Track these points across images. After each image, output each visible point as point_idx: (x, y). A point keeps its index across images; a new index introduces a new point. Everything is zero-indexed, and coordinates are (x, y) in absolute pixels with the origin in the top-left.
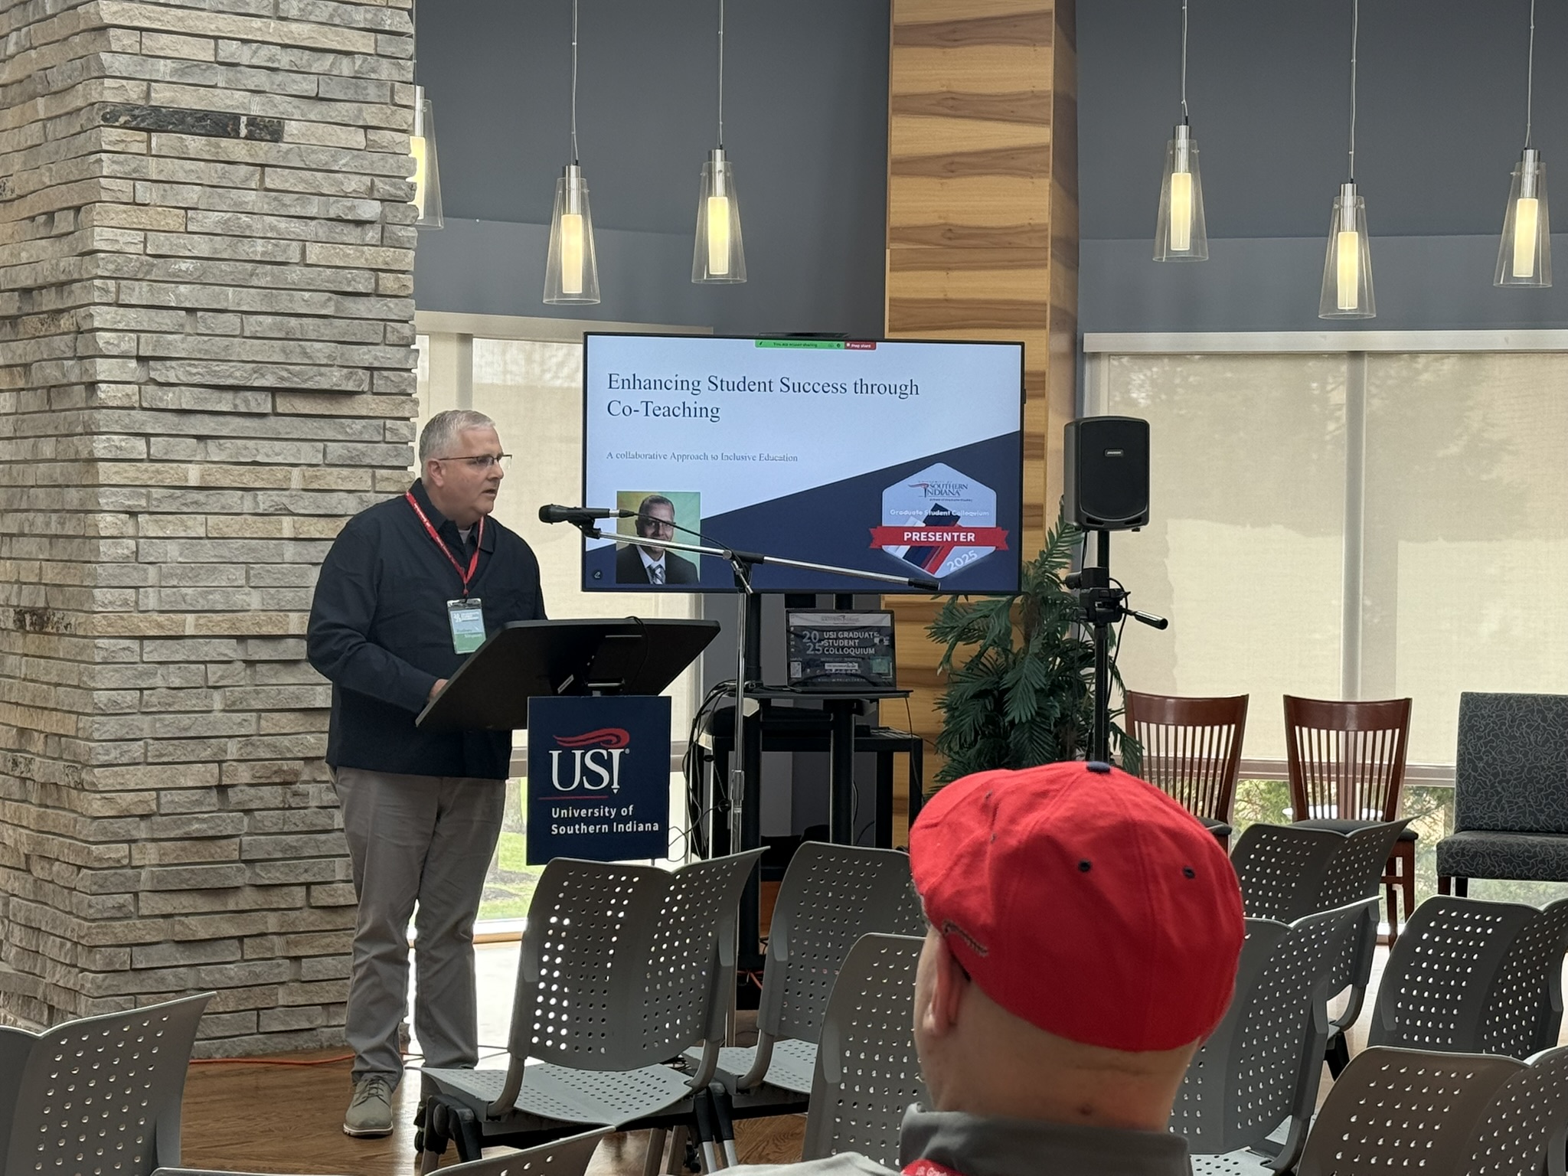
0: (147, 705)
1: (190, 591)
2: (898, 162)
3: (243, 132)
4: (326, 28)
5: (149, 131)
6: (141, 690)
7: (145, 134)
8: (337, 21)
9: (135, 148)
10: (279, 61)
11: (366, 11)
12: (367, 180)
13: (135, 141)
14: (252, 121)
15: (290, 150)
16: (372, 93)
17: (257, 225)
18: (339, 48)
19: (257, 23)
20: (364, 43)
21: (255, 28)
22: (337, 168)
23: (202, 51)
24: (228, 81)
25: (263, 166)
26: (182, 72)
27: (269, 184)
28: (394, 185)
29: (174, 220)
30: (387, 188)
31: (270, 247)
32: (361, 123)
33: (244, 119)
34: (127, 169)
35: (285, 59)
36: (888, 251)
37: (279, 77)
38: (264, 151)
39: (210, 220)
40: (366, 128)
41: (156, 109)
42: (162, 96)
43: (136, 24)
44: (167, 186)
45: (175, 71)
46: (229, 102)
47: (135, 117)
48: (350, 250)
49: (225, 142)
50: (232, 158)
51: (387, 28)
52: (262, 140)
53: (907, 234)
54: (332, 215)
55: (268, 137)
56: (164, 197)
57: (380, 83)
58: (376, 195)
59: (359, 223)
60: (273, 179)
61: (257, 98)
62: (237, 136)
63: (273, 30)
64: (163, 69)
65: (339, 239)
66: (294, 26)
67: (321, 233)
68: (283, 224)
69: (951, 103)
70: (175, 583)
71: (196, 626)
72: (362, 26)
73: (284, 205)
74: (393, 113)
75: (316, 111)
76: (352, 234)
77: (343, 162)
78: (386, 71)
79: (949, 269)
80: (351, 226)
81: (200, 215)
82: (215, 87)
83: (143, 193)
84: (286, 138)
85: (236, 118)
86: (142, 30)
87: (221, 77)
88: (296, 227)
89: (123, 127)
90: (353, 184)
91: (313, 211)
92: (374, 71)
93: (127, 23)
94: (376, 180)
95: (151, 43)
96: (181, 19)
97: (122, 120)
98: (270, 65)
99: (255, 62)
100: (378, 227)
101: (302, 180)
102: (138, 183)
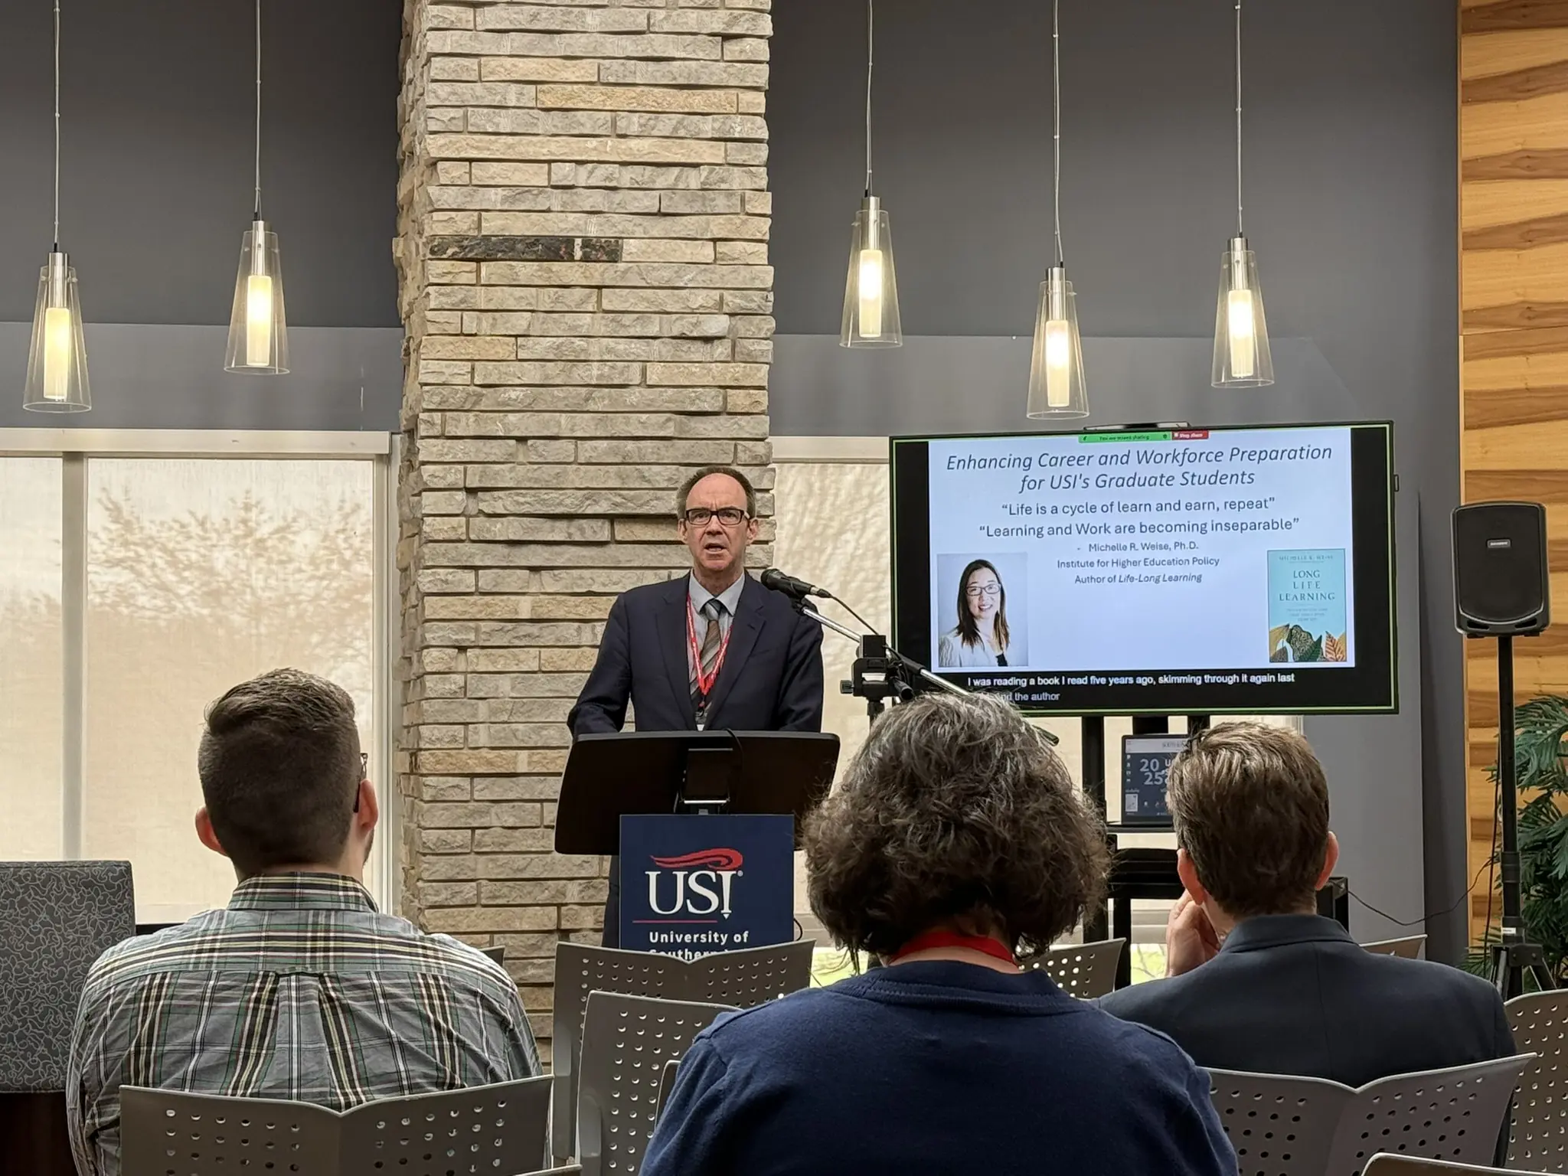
0: (479, 845)
1: (520, 726)
3: (578, 254)
4: (669, 142)
5: (478, 261)
6: (473, 829)
7: (474, 265)
8: (682, 133)
9: (464, 279)
10: (618, 180)
11: (714, 121)
12: (716, 294)
13: (465, 271)
14: (587, 243)
15: (625, 272)
16: (721, 203)
17: (595, 349)
18: (683, 160)
19: (593, 143)
20: (712, 153)
21: (590, 148)
22: (682, 285)
23: (536, 176)
24: (564, 204)
25: (600, 288)
26: (513, 199)
27: (606, 306)
28: (741, 298)
29: (505, 348)
30: (738, 301)
31: (606, 369)
32: (709, 236)
33: (578, 241)
34: (455, 300)
35: (626, 176)
36: (1461, 338)
37: (618, 197)
38: (599, 272)
39: (540, 347)
40: (715, 240)
41: (487, 238)
42: (493, 225)
43: (463, 155)
44: (497, 315)
45: (505, 199)
46: (562, 225)
47: (463, 248)
48: (695, 368)
49: (556, 266)
50: (565, 282)
51: (737, 136)
52: (597, 261)
53: (1481, 317)
54: (675, 333)
55: (605, 258)
56: (493, 326)
57: (730, 193)
58: (726, 309)
59: (708, 340)
60: (611, 299)
61: (594, 219)
62: (572, 259)
63: (613, 149)
64: (494, 197)
65: (686, 358)
66: (633, 143)
67: (664, 350)
68: (622, 345)
69: (1527, 162)
70: (505, 718)
71: (529, 763)
72: (710, 136)
73: (624, 326)
74: (744, 222)
75: (659, 226)
76: (698, 351)
77: (689, 277)
78: (738, 180)
79: (1530, 353)
80: (699, 344)
81: (531, 341)
82: (548, 211)
83: (470, 322)
84: (625, 257)
85: (569, 241)
86: (471, 160)
87: (556, 200)
88: (637, 348)
89: (451, 258)
90: (699, 299)
91: (654, 331)
92: (723, 181)
93: (454, 156)
94: (725, 293)
95: (480, 172)
96: (510, 147)
97: (450, 252)
98: (608, 184)
99: (592, 182)
100: (727, 343)
101: (644, 299)
102: (465, 314)
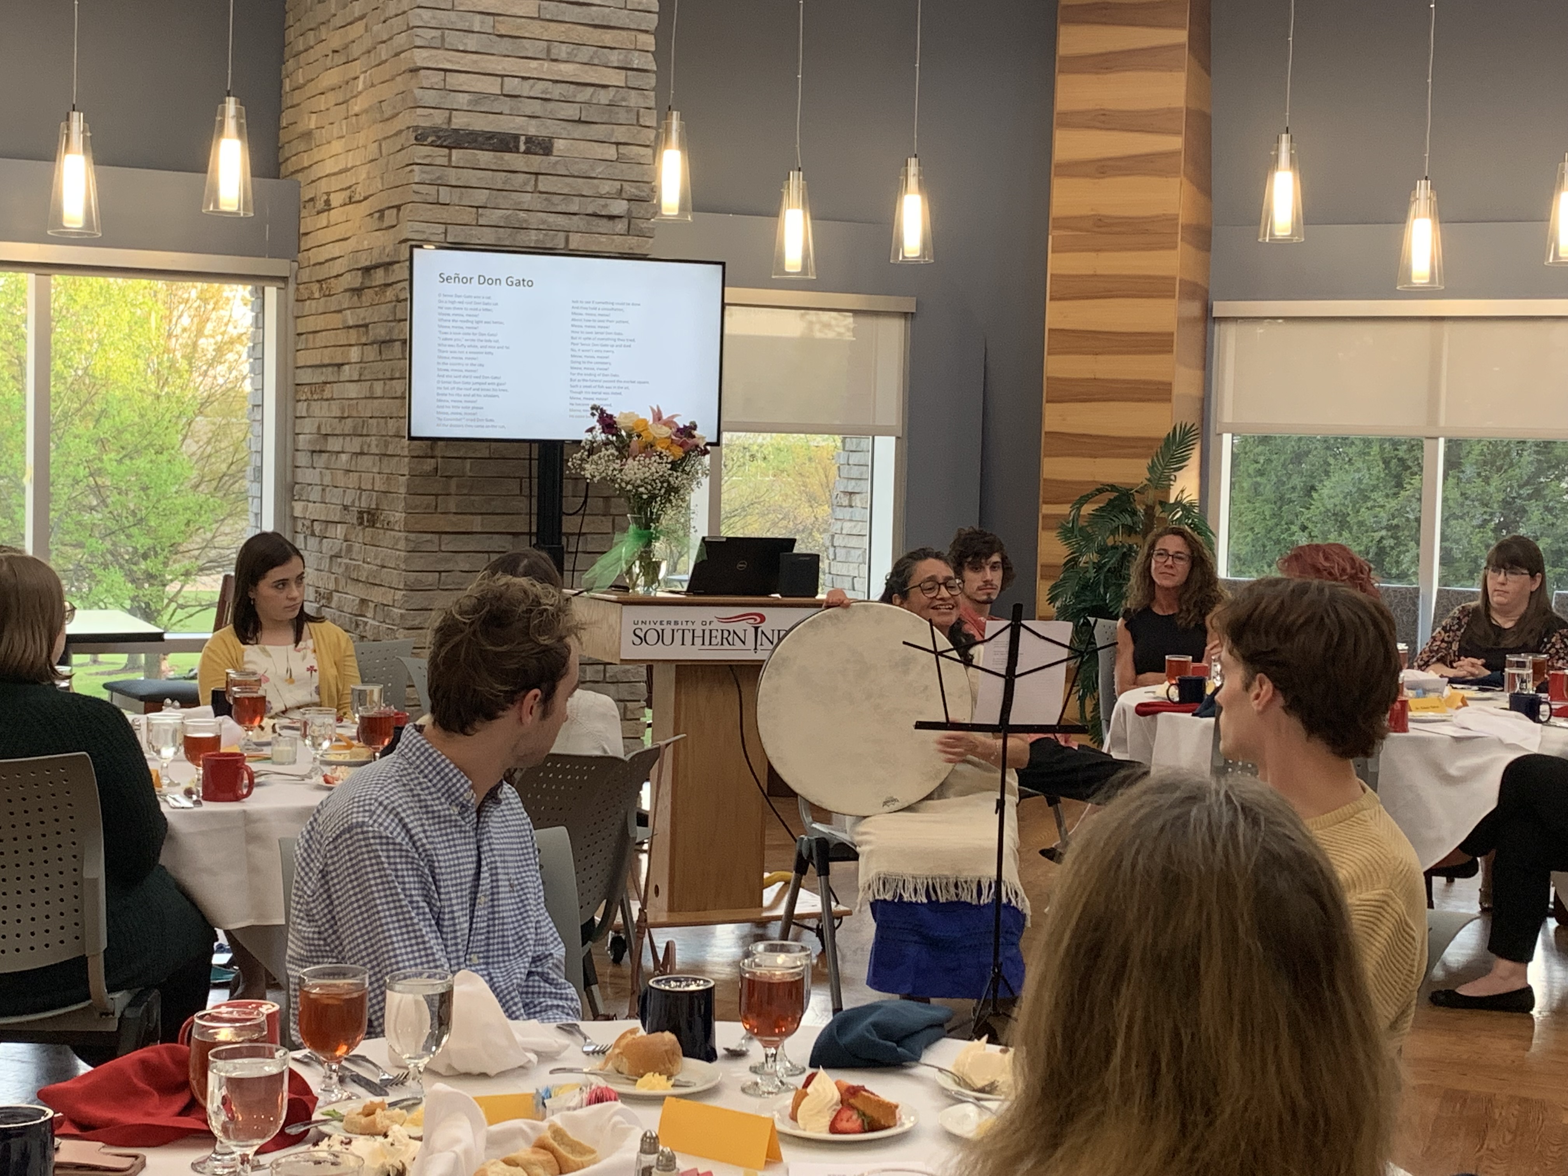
0: (444, 584)
1: (477, 498)
2: (1059, 166)
3: (522, 148)
4: (587, 67)
5: (450, 148)
6: (440, 572)
7: (446, 151)
8: (596, 61)
9: (439, 161)
10: (551, 93)
11: (619, 54)
12: (618, 185)
13: (439, 155)
14: (529, 140)
15: (557, 162)
16: (622, 116)
17: (534, 219)
18: (597, 82)
19: (534, 64)
20: (616, 78)
21: (532, 68)
22: (594, 175)
23: (492, 86)
24: (511, 109)
25: (537, 174)
26: (476, 102)
27: (541, 188)
28: (637, 188)
29: (468, 216)
30: (633, 190)
31: (541, 236)
32: (613, 140)
33: (523, 138)
34: (433, 177)
35: (557, 91)
36: (1050, 237)
37: (550, 105)
38: (537, 162)
39: (494, 217)
40: (618, 144)
41: (456, 131)
42: (460, 121)
43: (441, 66)
44: (463, 190)
45: (470, 102)
46: (512, 125)
47: (439, 138)
48: (603, 239)
49: (507, 156)
50: (513, 168)
51: (635, 66)
52: (535, 154)
53: (1066, 223)
54: (590, 211)
55: (541, 152)
56: (460, 198)
57: (628, 109)
58: (624, 195)
59: (611, 218)
60: (544, 184)
61: (534, 122)
62: (518, 152)
63: (546, 69)
64: (462, 100)
65: (594, 230)
66: (563, 67)
67: (581, 225)
68: (552, 218)
69: (1102, 118)
70: (466, 492)
71: (482, 525)
72: (615, 65)
73: (553, 204)
74: (639, 132)
75: (579, 131)
76: (604, 225)
77: (600, 170)
78: (634, 100)
79: (1099, 251)
80: (605, 221)
81: (487, 212)
82: (501, 113)
83: (445, 195)
84: (555, 152)
85: (516, 137)
86: (446, 70)
87: (505, 105)
88: (561, 221)
89: (431, 144)
90: (606, 187)
91: (574, 208)
92: (624, 99)
93: (434, 66)
94: (625, 184)
95: (454, 81)
96: (475, 62)
97: (430, 140)
98: (544, 96)
99: (532, 94)
100: (626, 221)
101: (568, 185)
102: (441, 188)
